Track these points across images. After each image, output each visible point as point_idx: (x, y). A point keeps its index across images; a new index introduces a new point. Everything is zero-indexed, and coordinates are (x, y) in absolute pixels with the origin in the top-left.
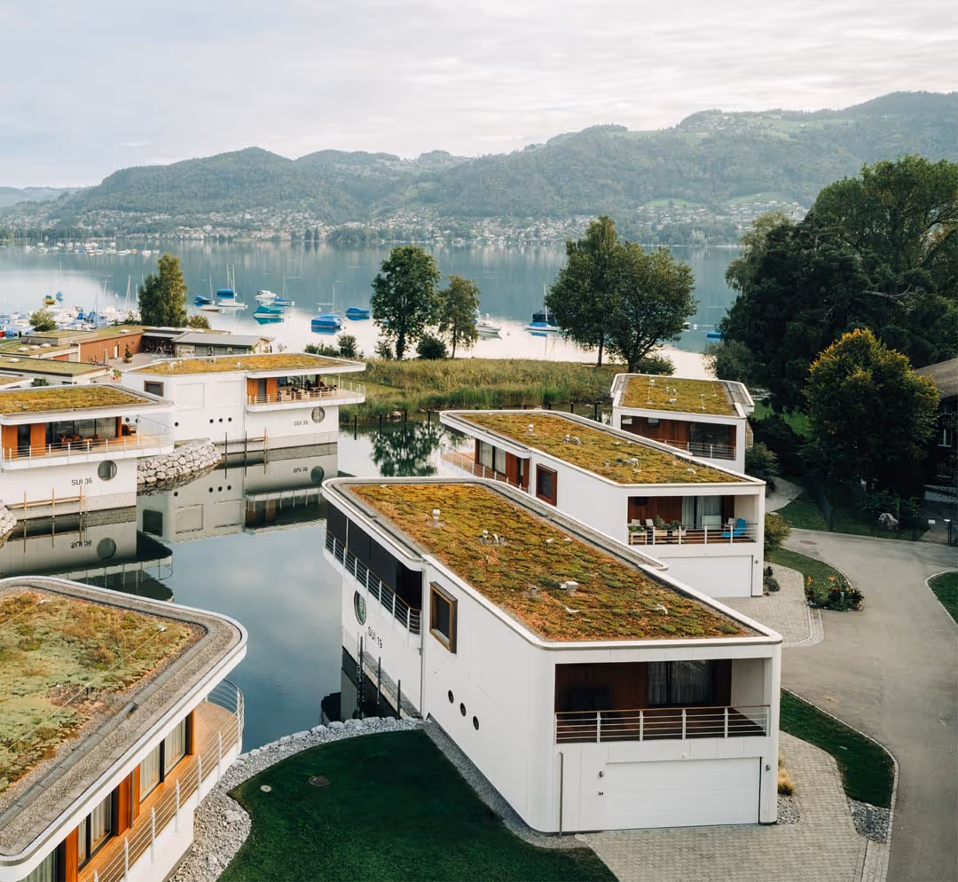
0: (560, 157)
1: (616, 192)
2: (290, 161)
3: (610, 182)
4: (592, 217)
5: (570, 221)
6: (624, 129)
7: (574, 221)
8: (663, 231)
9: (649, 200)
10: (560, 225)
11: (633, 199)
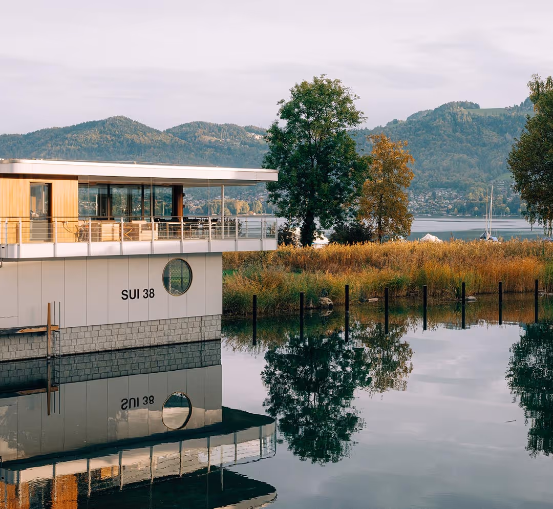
0: (420, 132)
1: (471, 166)
2: (158, 131)
3: (465, 156)
4: (450, 190)
5: (430, 194)
6: (477, 106)
7: (434, 194)
8: (513, 202)
9: (499, 174)
10: (421, 198)
11: (485, 172)
